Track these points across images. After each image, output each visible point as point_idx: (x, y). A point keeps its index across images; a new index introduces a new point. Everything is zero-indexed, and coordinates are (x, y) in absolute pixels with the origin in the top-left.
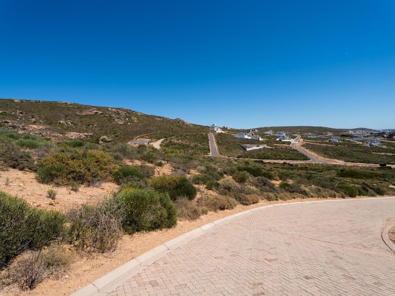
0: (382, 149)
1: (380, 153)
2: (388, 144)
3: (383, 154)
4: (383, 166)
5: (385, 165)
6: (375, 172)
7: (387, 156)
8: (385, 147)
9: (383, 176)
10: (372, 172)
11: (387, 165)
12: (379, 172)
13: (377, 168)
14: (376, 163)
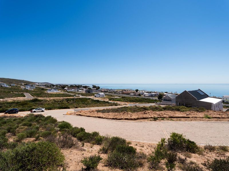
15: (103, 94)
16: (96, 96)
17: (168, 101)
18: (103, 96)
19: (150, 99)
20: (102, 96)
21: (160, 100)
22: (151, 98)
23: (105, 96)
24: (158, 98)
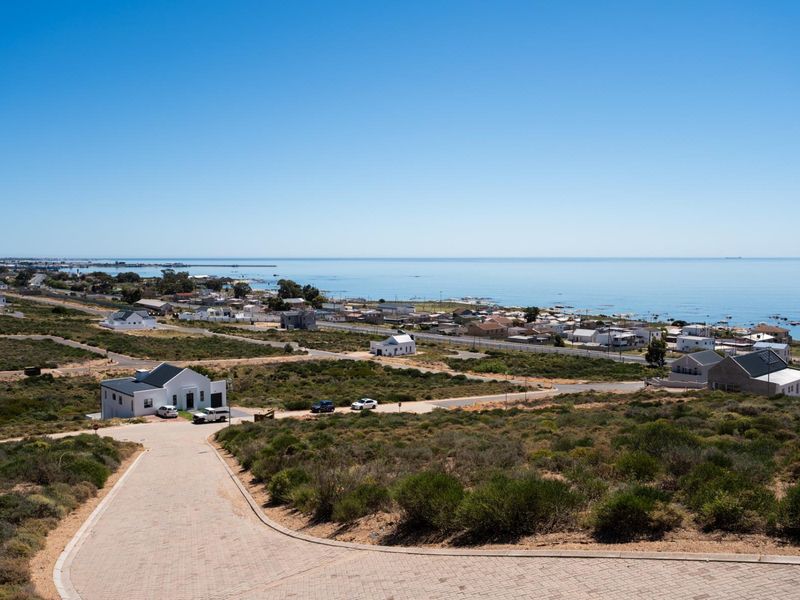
0: (16, 321)
1: (12, 336)
2: (26, 306)
3: (20, 337)
4: (33, 373)
5: (37, 371)
6: (18, 396)
7: (34, 343)
8: (19, 315)
9: (41, 404)
10: (13, 397)
11: (43, 371)
12: (31, 394)
13: (20, 382)
14: (15, 369)
15: (410, 340)
16: (384, 352)
17: (690, 373)
18: (408, 348)
19: (610, 362)
20: (404, 351)
21: (655, 367)
22: (614, 356)
23: (414, 349)
24: (648, 358)
